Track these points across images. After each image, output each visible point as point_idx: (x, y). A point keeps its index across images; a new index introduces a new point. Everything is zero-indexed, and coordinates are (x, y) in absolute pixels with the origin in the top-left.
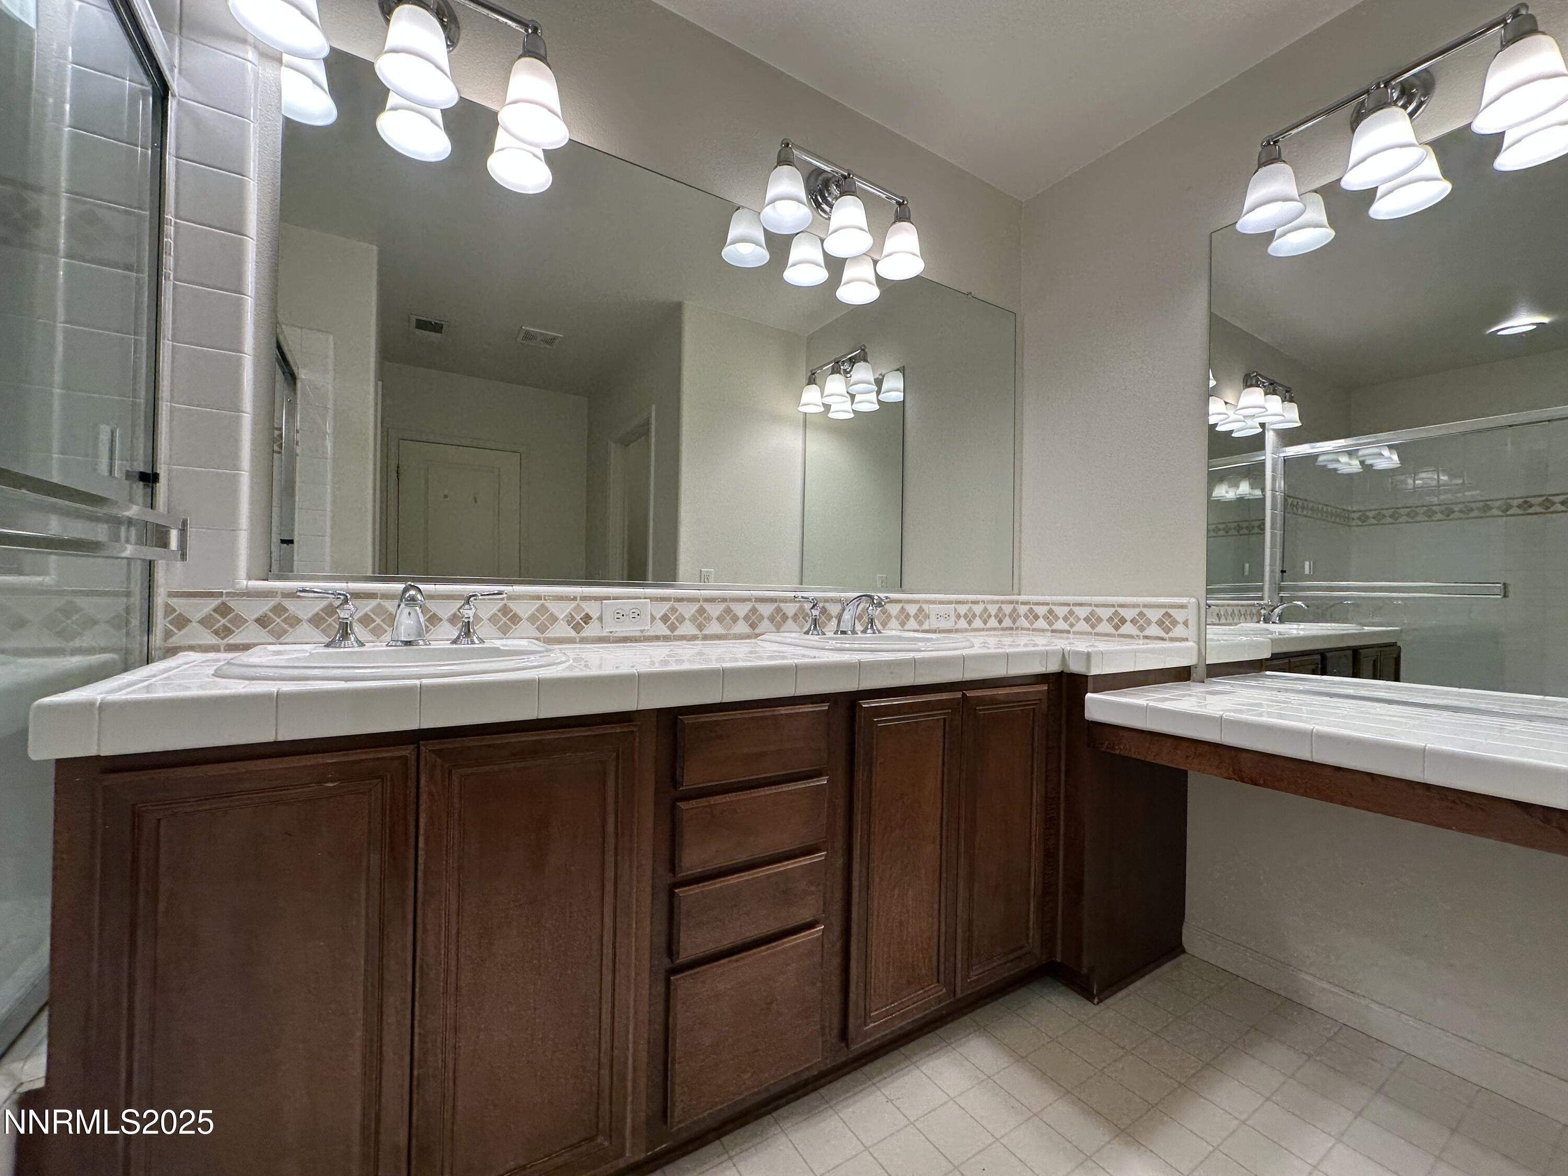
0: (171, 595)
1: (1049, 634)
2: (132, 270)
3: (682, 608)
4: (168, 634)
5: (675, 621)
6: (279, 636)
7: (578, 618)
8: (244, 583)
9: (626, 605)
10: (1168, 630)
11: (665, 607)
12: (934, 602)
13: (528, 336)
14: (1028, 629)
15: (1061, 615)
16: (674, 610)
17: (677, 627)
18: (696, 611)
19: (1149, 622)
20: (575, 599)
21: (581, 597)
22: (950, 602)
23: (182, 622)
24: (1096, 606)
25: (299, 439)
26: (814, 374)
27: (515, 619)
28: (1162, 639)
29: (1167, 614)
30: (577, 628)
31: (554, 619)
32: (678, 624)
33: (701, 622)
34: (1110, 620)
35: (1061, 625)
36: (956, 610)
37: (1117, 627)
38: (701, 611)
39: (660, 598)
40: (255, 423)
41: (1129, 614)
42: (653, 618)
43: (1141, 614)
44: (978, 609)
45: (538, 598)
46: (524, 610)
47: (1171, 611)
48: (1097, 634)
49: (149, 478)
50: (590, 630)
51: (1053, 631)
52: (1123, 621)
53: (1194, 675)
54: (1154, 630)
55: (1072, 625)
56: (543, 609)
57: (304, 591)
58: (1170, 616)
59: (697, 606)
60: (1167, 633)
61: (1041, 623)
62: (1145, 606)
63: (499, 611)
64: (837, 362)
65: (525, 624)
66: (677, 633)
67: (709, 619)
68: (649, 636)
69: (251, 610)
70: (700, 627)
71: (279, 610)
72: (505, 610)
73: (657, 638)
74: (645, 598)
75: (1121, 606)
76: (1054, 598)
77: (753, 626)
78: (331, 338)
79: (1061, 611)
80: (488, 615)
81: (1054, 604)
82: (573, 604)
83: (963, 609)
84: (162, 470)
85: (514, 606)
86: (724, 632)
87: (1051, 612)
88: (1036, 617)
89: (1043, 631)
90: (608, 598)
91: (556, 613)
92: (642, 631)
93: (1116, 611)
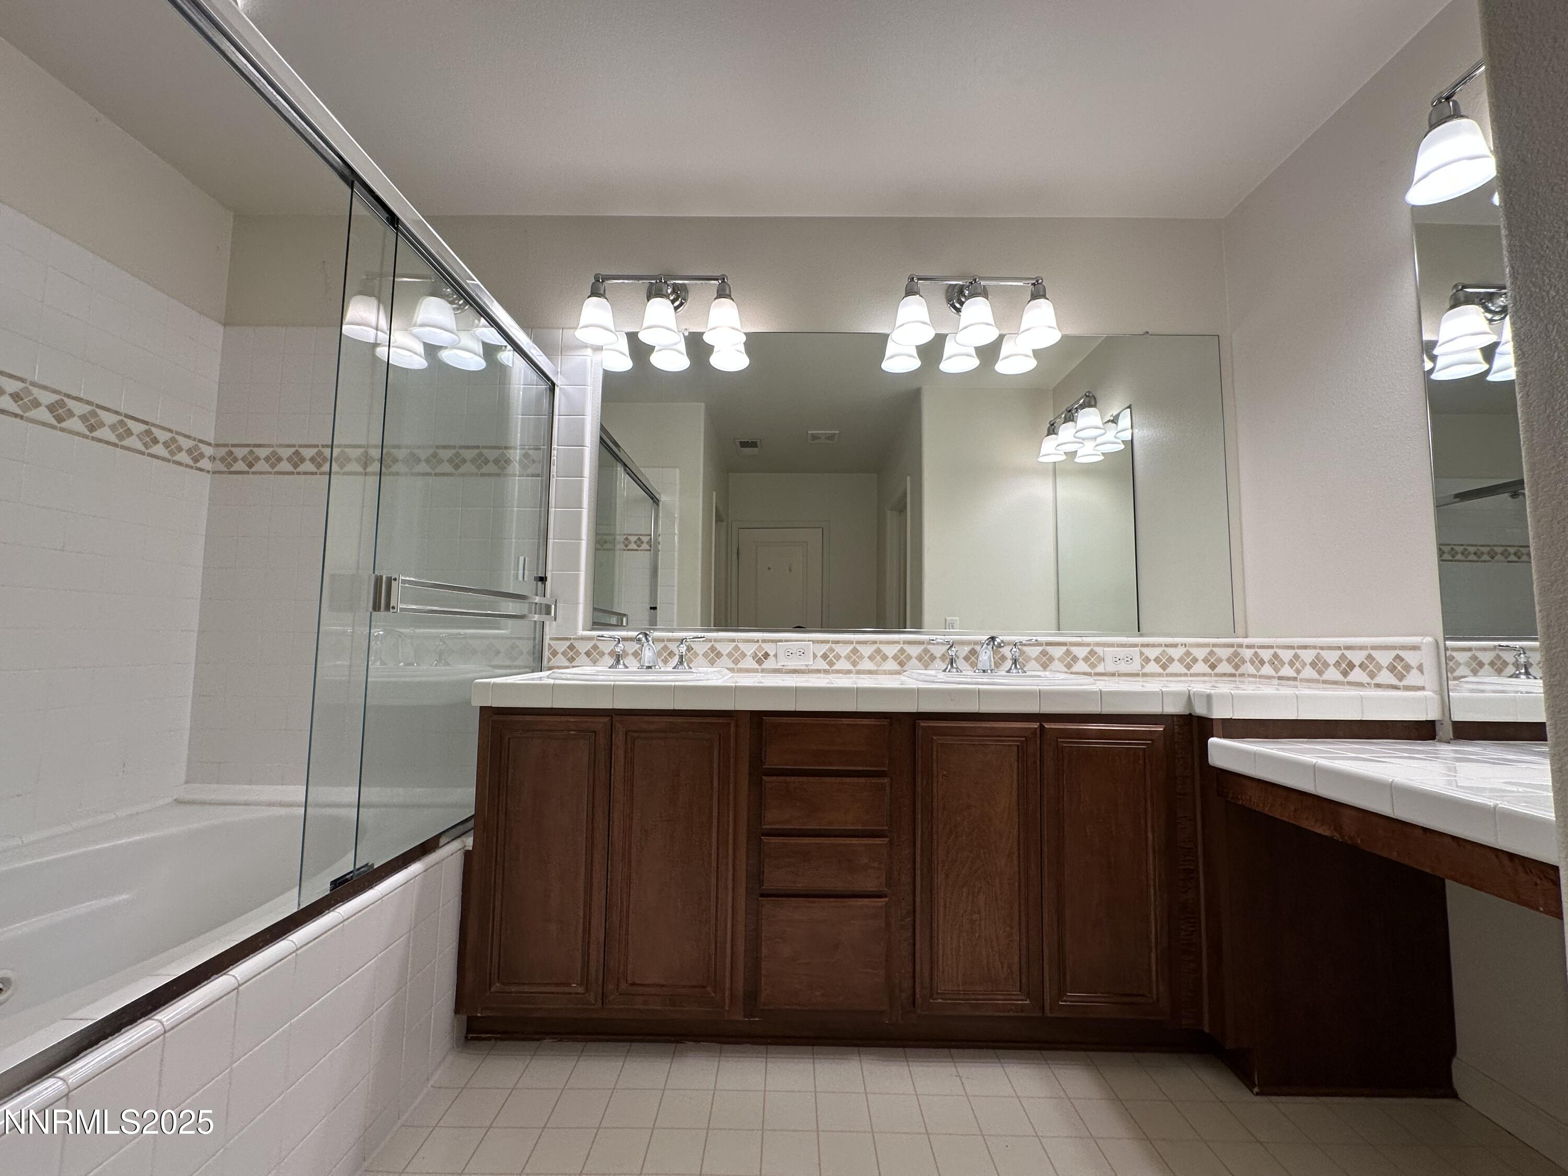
0: (551, 639)
1: (1276, 681)
2: (539, 477)
3: (838, 649)
4: (549, 660)
5: (833, 659)
6: (594, 662)
7: (760, 655)
8: (581, 633)
9: (794, 646)
10: (1401, 677)
11: (825, 648)
12: (1111, 645)
13: (814, 437)
14: (1254, 676)
15: (1286, 660)
16: (832, 650)
17: (835, 663)
18: (850, 651)
19: (1379, 667)
20: (758, 641)
21: (762, 640)
22: (1135, 646)
23: (555, 653)
24: (1322, 648)
25: (660, 540)
26: (1053, 425)
27: (719, 655)
28: (1395, 688)
29: (1398, 657)
30: (760, 662)
31: (744, 655)
32: (835, 661)
33: (855, 660)
34: (1337, 664)
35: (1287, 671)
36: (1142, 654)
37: (1345, 674)
38: (855, 651)
39: (821, 641)
40: (588, 544)
41: (1357, 657)
42: (815, 656)
43: (1370, 657)
44: (1176, 653)
45: (734, 641)
46: (725, 649)
47: (1402, 653)
48: (1325, 682)
49: (543, 579)
50: (769, 664)
51: (1280, 678)
52: (1351, 666)
53: (1440, 733)
54: (1386, 677)
55: (1298, 671)
56: (737, 648)
57: (602, 636)
58: (1402, 660)
59: (851, 647)
60: (1401, 680)
61: (1267, 670)
62: (1374, 648)
63: (709, 649)
64: (1070, 411)
65: (725, 658)
66: (834, 668)
67: (861, 657)
68: (812, 669)
69: (583, 647)
70: (854, 664)
71: (595, 647)
72: (713, 649)
73: (819, 671)
74: (809, 641)
75: (1348, 648)
76: (1279, 640)
77: (902, 664)
78: (678, 471)
79: (1286, 655)
80: (702, 653)
81: (1278, 647)
82: (757, 645)
83: (1152, 653)
84: (549, 575)
85: (718, 646)
86: (875, 668)
87: (1276, 656)
88: (1262, 662)
89: (1270, 678)
90: (781, 641)
91: (745, 651)
92: (807, 665)
93: (1343, 654)
